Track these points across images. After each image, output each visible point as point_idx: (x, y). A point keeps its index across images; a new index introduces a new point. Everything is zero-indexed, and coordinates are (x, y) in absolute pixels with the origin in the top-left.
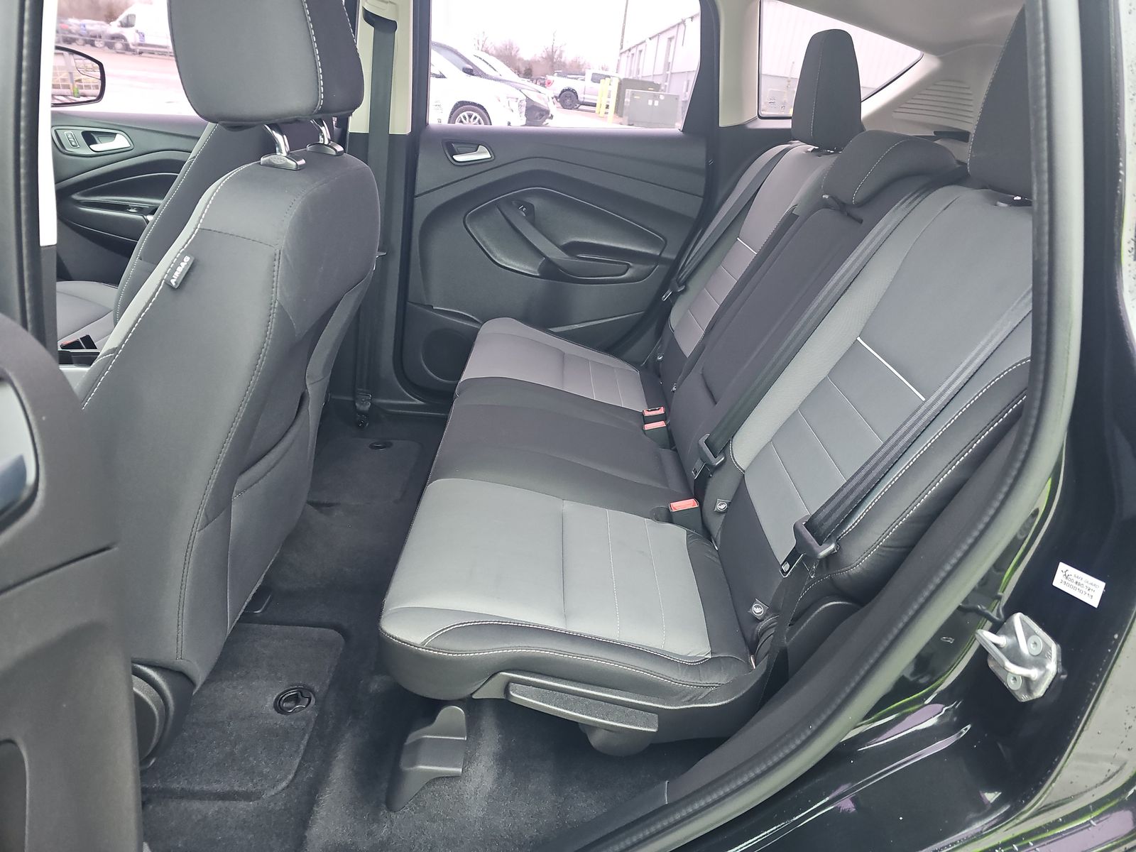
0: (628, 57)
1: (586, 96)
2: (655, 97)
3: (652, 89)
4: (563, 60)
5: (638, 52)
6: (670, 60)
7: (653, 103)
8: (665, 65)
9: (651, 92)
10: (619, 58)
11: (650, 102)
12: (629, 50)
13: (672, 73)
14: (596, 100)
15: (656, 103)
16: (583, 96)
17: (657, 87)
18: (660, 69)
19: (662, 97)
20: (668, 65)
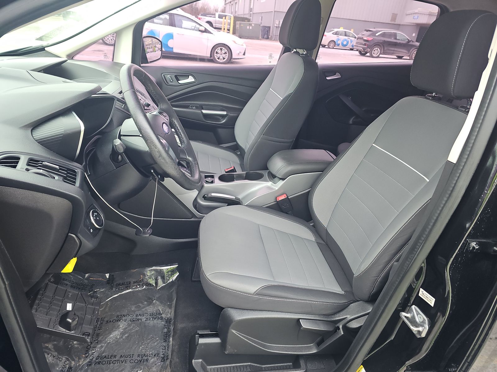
0: (230, 5)
1: (217, 25)
2: (250, 25)
3: (247, 21)
4: (197, 6)
5: (235, 3)
6: (252, 7)
7: (249, 28)
8: (249, 10)
9: (246, 22)
10: (225, 6)
11: (248, 27)
12: (230, 2)
13: (253, 13)
14: (222, 26)
15: (251, 28)
16: (215, 25)
17: (249, 20)
18: (247, 11)
19: (253, 25)
20: (251, 10)
